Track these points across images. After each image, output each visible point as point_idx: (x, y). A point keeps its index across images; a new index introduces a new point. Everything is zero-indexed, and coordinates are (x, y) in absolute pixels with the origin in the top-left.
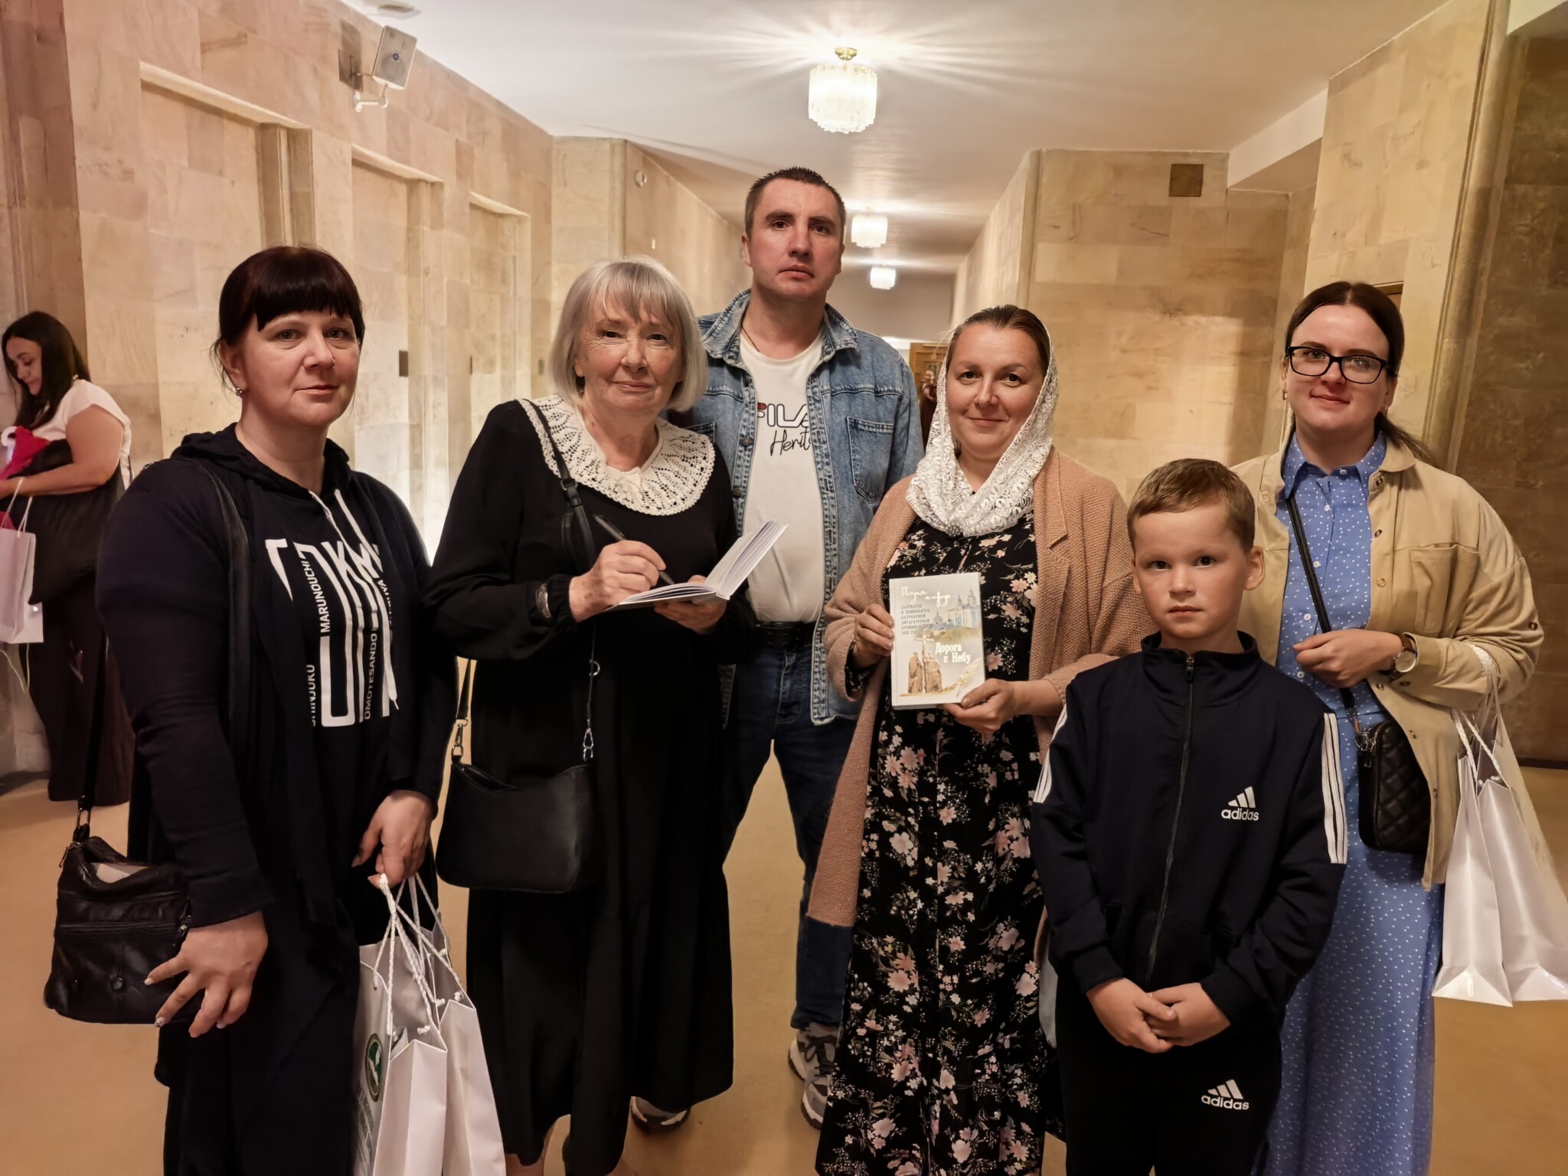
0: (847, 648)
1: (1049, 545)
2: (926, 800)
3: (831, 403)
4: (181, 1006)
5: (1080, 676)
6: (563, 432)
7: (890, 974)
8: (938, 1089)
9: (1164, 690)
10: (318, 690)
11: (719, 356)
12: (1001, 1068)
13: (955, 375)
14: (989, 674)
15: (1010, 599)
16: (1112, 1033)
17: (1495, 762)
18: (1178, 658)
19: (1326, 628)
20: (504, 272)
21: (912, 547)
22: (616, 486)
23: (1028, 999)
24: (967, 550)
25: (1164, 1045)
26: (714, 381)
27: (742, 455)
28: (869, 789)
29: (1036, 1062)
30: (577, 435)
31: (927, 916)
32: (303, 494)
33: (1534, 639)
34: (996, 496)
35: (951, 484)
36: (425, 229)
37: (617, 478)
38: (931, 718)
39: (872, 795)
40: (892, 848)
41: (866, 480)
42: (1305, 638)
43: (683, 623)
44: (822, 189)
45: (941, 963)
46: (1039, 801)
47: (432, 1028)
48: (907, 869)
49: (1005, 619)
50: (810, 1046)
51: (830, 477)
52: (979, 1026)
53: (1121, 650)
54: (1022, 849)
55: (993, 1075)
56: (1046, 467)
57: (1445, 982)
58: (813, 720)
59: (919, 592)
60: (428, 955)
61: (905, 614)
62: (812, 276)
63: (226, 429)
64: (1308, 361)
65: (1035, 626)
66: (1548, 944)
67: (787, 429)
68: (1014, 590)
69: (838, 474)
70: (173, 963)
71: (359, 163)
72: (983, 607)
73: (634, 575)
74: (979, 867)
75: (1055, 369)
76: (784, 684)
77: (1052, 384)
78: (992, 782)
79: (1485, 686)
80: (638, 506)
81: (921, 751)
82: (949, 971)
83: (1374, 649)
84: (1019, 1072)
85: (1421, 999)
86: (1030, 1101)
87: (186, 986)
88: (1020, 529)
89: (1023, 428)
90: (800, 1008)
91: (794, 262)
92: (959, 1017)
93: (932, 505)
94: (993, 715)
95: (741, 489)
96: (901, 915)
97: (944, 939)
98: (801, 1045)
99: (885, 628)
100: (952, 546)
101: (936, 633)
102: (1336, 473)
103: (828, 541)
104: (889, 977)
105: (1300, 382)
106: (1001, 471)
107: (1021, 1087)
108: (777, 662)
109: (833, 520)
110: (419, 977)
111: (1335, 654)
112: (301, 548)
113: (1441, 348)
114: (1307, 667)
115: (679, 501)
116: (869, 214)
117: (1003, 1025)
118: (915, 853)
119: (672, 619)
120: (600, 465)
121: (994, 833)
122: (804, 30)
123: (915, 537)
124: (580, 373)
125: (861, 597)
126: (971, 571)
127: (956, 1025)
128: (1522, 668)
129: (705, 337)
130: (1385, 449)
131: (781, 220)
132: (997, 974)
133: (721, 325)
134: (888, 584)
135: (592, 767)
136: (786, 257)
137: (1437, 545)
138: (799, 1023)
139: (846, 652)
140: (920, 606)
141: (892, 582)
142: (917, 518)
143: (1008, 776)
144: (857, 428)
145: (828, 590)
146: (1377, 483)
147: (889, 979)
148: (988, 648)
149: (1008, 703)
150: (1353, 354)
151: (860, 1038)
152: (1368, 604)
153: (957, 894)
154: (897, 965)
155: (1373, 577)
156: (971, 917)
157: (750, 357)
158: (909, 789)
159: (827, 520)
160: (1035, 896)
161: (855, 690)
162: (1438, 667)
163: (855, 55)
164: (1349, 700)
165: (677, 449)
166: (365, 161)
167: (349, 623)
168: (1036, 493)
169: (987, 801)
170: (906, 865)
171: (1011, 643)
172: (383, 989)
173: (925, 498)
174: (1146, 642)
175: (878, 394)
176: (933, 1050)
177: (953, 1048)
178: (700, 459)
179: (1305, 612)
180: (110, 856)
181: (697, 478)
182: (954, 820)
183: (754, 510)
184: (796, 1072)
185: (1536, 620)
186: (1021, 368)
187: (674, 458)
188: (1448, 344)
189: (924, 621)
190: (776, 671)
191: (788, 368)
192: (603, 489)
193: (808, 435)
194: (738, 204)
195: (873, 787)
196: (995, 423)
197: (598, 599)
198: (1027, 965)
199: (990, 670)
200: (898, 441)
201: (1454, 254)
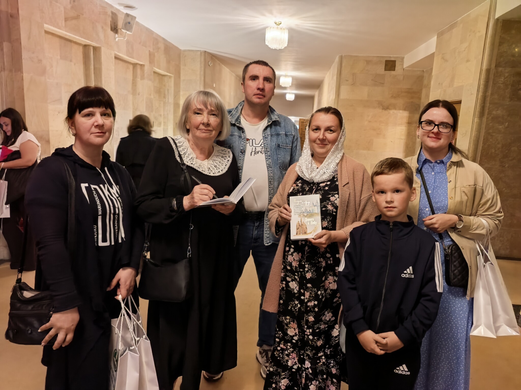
0: (276, 220)
1: (343, 186)
2: (302, 270)
3: (271, 139)
4: (50, 339)
5: (354, 229)
6: (182, 148)
7: (288, 329)
8: (305, 368)
9: (382, 234)
10: (98, 234)
11: (234, 123)
12: (327, 361)
13: (312, 130)
14: (323, 228)
15: (330, 203)
16: (364, 348)
17: (489, 257)
18: (388, 223)
19: (433, 213)
20: (164, 94)
21: (297, 186)
22: (199, 166)
23: (336, 337)
24: (316, 187)
25: (382, 352)
26: (232, 131)
27: (241, 156)
28: (283, 266)
29: (339, 358)
30: (186, 149)
31: (301, 309)
32: (94, 168)
33: (501, 216)
34: (325, 169)
35: (310, 165)
36: (138, 79)
37: (200, 163)
38: (304, 243)
39: (284, 268)
40: (289, 286)
41: (283, 164)
42: (427, 217)
43: (221, 212)
44: (268, 68)
45: (306, 325)
46: (340, 271)
47: (135, 348)
48: (295, 293)
49: (328, 210)
50: (263, 353)
51: (270, 163)
52: (319, 346)
53: (367, 220)
54: (334, 286)
55: (323, 363)
56: (342, 160)
57: (474, 330)
58: (265, 244)
59: (300, 201)
60: (135, 323)
61: (295, 208)
62: (264, 96)
63: (70, 147)
64: (427, 125)
65: (338, 213)
66: (508, 317)
67: (256, 147)
68: (331, 200)
69: (273, 162)
70: (48, 324)
71: (117, 58)
72: (321, 206)
73: (205, 196)
74: (319, 293)
75: (344, 128)
76: (255, 232)
77: (343, 133)
78: (324, 264)
79: (486, 232)
80: (206, 173)
81: (300, 254)
82: (308, 328)
83: (450, 220)
84: (332, 362)
85: (466, 336)
86: (336, 371)
87: (52, 332)
88: (333, 180)
89: (334, 147)
90: (260, 340)
91: (259, 92)
92: (312, 343)
93: (304, 172)
94: (324, 242)
95: (241, 167)
96: (292, 309)
97: (307, 317)
98: (260, 352)
99: (288, 213)
100: (310, 186)
101: (305, 214)
102: (436, 162)
103: (270, 185)
104: (288, 330)
105: (424, 132)
106: (327, 161)
107: (333, 367)
108: (252, 225)
109: (271, 177)
110: (131, 330)
111: (437, 222)
112: (93, 186)
113: (474, 121)
114: (427, 226)
115: (220, 171)
116: (286, 76)
117: (327, 346)
118: (297, 288)
119: (217, 210)
120: (194, 159)
121: (324, 281)
122: (264, 15)
123: (298, 183)
124: (188, 127)
125: (280, 202)
126: (317, 194)
127: (311, 346)
128: (497, 226)
129: (229, 116)
130: (452, 154)
131: (255, 78)
132: (325, 329)
133: (234, 112)
134: (289, 198)
135: (190, 260)
136: (256, 90)
137: (469, 186)
138: (260, 344)
139: (275, 221)
140: (300, 206)
141: (290, 197)
142: (299, 176)
143: (329, 262)
144: (279, 147)
145: (270, 201)
146: (450, 165)
147: (288, 331)
148: (323, 219)
149: (329, 238)
150: (442, 124)
151: (278, 351)
152: (447, 205)
153: (311, 302)
154: (291, 326)
155: (449, 197)
156: (316, 310)
157: (244, 123)
158: (296, 267)
159: (270, 177)
160: (338, 303)
161: (278, 233)
162: (470, 226)
163: (281, 24)
164: (441, 237)
165: (220, 154)
166: (119, 57)
167: (108, 211)
168: (338, 168)
169: (322, 270)
170: (294, 292)
171: (330, 218)
172: (118, 335)
173: (301, 170)
174: (376, 218)
175: (286, 135)
176: (303, 355)
177: (309, 354)
178: (228, 157)
179: (426, 208)
180: (28, 289)
181: (226, 163)
182: (311, 277)
183: (245, 174)
184: (259, 361)
185: (501, 210)
186: (333, 127)
187: (219, 157)
188: (476, 120)
189: (301, 211)
190: (252, 228)
191: (256, 127)
192: (195, 167)
193: (263, 149)
194: (240, 71)
195: (284, 266)
196: (325, 145)
197: (193, 204)
198: (335, 326)
199: (323, 227)
200: (293, 151)
201: (478, 91)
